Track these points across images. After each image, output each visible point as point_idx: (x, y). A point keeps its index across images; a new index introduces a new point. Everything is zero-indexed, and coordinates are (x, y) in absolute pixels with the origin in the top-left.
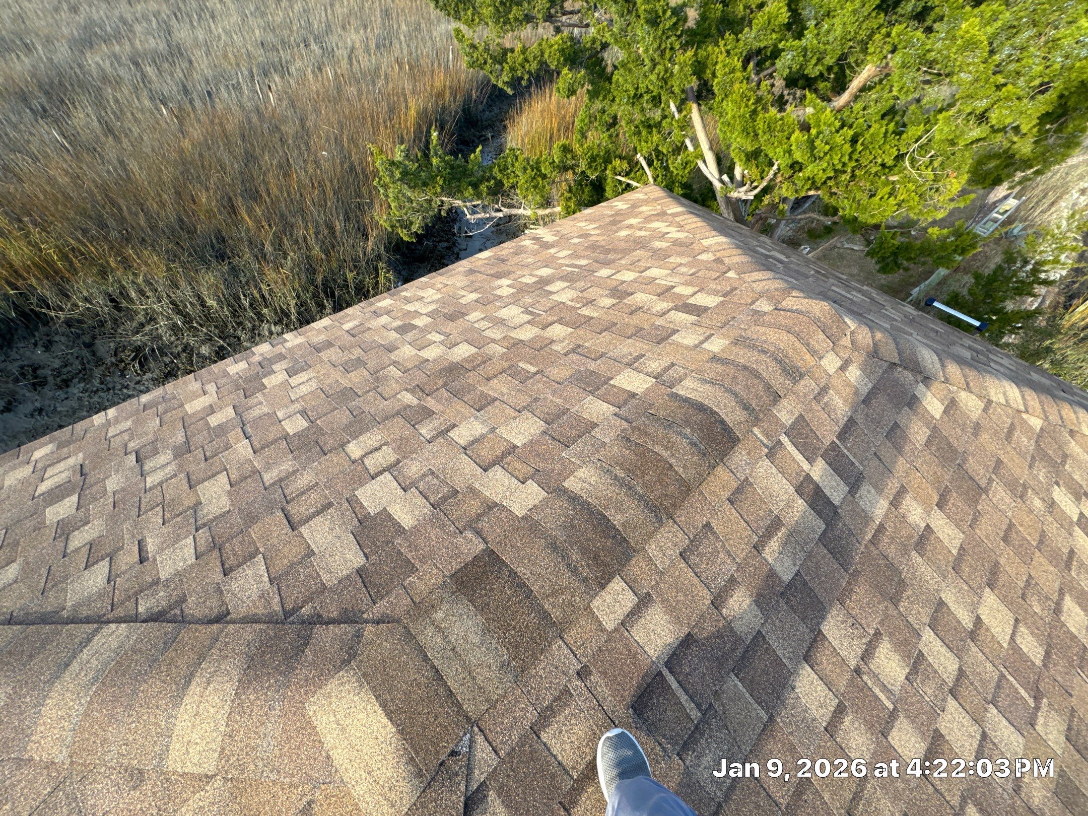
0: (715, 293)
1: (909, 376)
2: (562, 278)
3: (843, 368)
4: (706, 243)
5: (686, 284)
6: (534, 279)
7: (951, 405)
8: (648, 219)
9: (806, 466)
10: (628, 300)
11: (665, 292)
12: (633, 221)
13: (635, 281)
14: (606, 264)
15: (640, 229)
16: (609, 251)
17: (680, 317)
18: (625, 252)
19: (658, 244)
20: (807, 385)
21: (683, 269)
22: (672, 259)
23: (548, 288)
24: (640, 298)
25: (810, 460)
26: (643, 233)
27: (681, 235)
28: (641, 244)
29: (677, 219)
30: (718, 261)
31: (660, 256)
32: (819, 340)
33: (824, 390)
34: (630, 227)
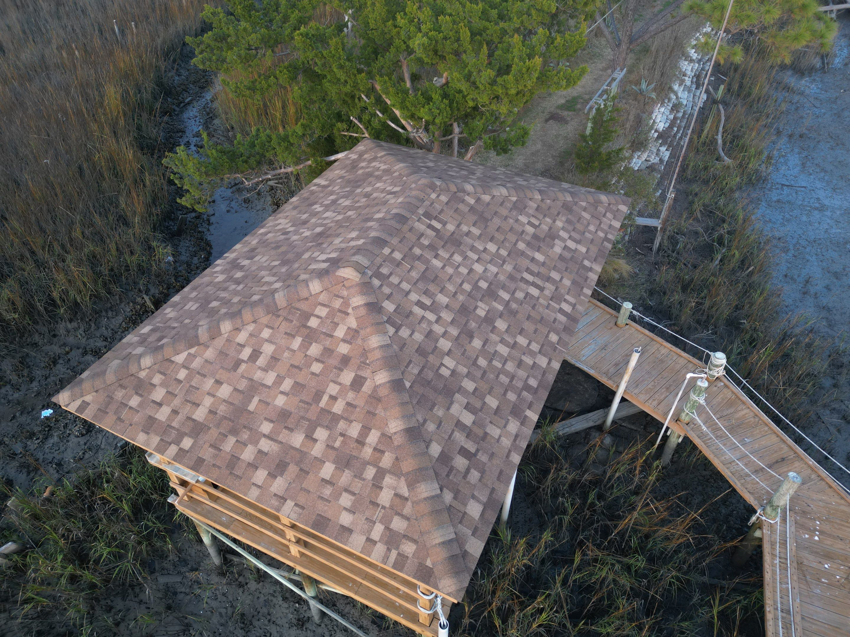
0: (400, 186)
1: (462, 194)
2: (341, 198)
3: (438, 196)
4: (395, 168)
5: (390, 186)
6: (330, 202)
7: (478, 200)
8: (370, 161)
9: (429, 222)
10: (372, 197)
11: (383, 191)
12: (363, 164)
13: (372, 190)
14: (358, 187)
15: (368, 168)
16: (357, 182)
17: (389, 196)
18: (364, 180)
19: (377, 173)
20: (427, 203)
21: (388, 181)
22: (384, 178)
23: (338, 202)
24: (375, 195)
25: (430, 220)
26: (369, 170)
27: (386, 167)
28: (370, 175)
29: (383, 159)
30: (400, 174)
31: (379, 178)
32: (429, 190)
33: (432, 203)
34: (362, 168)
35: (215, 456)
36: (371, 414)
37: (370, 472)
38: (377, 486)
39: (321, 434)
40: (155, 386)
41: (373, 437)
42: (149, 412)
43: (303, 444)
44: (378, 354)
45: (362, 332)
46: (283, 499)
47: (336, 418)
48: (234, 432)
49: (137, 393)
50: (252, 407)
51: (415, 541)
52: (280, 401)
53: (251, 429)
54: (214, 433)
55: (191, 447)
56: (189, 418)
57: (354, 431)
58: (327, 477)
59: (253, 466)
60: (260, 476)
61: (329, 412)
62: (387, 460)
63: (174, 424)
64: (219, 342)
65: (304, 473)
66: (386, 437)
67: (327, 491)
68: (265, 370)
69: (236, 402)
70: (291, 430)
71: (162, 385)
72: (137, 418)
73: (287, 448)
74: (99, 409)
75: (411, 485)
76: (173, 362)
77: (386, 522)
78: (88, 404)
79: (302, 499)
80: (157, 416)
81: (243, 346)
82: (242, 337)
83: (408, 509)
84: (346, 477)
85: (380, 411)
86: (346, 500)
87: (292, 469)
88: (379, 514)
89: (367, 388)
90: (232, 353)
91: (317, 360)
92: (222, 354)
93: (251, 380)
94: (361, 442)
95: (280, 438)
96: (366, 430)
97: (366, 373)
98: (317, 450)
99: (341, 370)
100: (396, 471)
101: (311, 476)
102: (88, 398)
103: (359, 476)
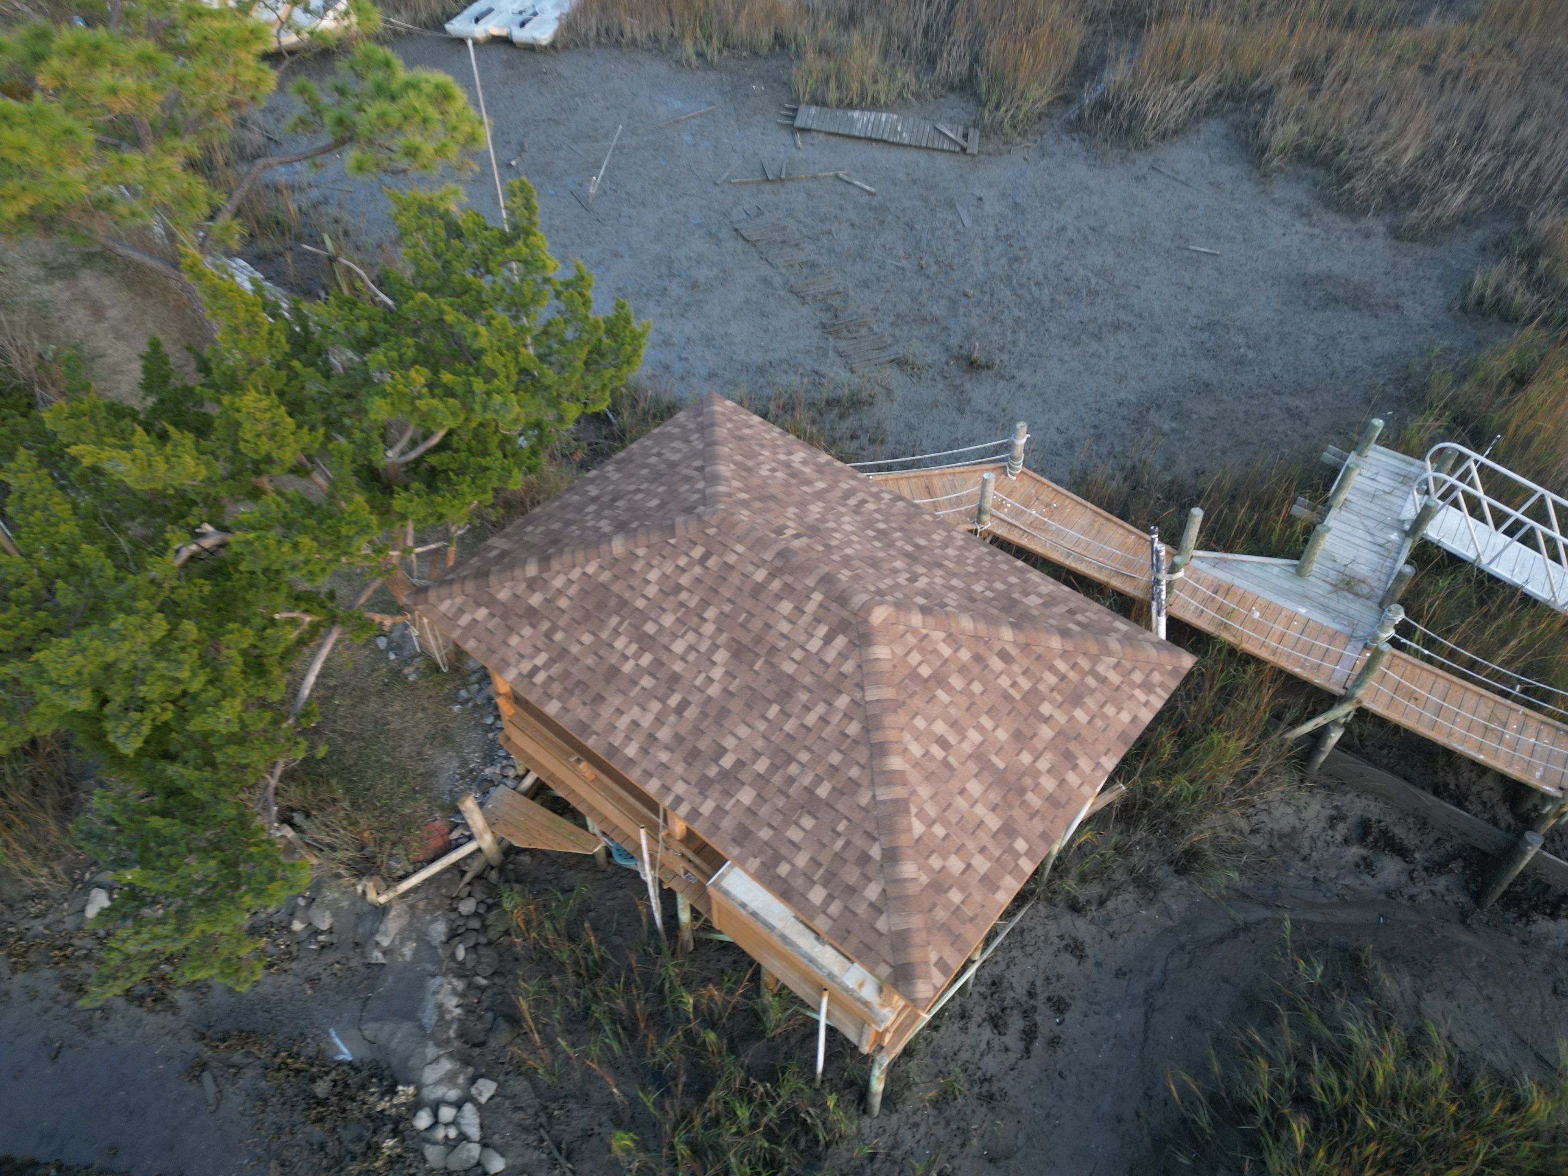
0: (691, 548)
1: (735, 498)
2: (638, 629)
3: (743, 515)
5: (675, 561)
6: (633, 645)
7: (742, 490)
9: (787, 535)
10: (685, 585)
11: (682, 569)
13: (661, 585)
14: (624, 604)
17: (711, 563)
19: (603, 578)
21: (654, 562)
22: (637, 568)
23: (651, 632)
24: (683, 580)
25: (785, 533)
30: (649, 546)
31: (629, 574)
33: (757, 523)
35: (1043, 818)
36: (1039, 658)
37: (1091, 681)
38: (1103, 680)
39: (1046, 709)
40: (943, 867)
41: (1061, 665)
42: (973, 880)
43: (1052, 729)
44: (983, 628)
45: (953, 630)
46: (1098, 765)
47: (1034, 690)
48: (1021, 791)
49: (946, 891)
50: (1001, 765)
51: (1152, 670)
52: (1002, 735)
53: (1024, 774)
54: (1018, 813)
55: (1027, 841)
56: (995, 836)
57: (1052, 679)
58: (1087, 718)
59: (1062, 782)
60: (1072, 778)
61: (1027, 693)
62: (1084, 663)
63: (997, 854)
64: (913, 776)
65: (1078, 737)
66: (1064, 654)
67: (1099, 723)
68: (963, 738)
69: (990, 779)
70: (1035, 735)
71: (945, 857)
72: (978, 897)
73: (1051, 745)
74: (952, 944)
75: (1110, 653)
76: (920, 838)
77: (1133, 685)
78: (941, 959)
79: (1102, 749)
80: (982, 872)
81: (927, 753)
82: (916, 750)
83: (1128, 665)
84: (1090, 702)
85: (1039, 650)
86: (1110, 710)
87: (1073, 746)
88: (1126, 688)
89: (1013, 651)
90: (932, 766)
91: (969, 684)
92: (930, 777)
93: (970, 756)
94: (1063, 678)
95: (1040, 747)
96: (1052, 668)
97: (998, 646)
98: (1060, 718)
99: (987, 666)
100: (1095, 659)
101: (1084, 732)
102: (933, 957)
103: (1092, 692)
